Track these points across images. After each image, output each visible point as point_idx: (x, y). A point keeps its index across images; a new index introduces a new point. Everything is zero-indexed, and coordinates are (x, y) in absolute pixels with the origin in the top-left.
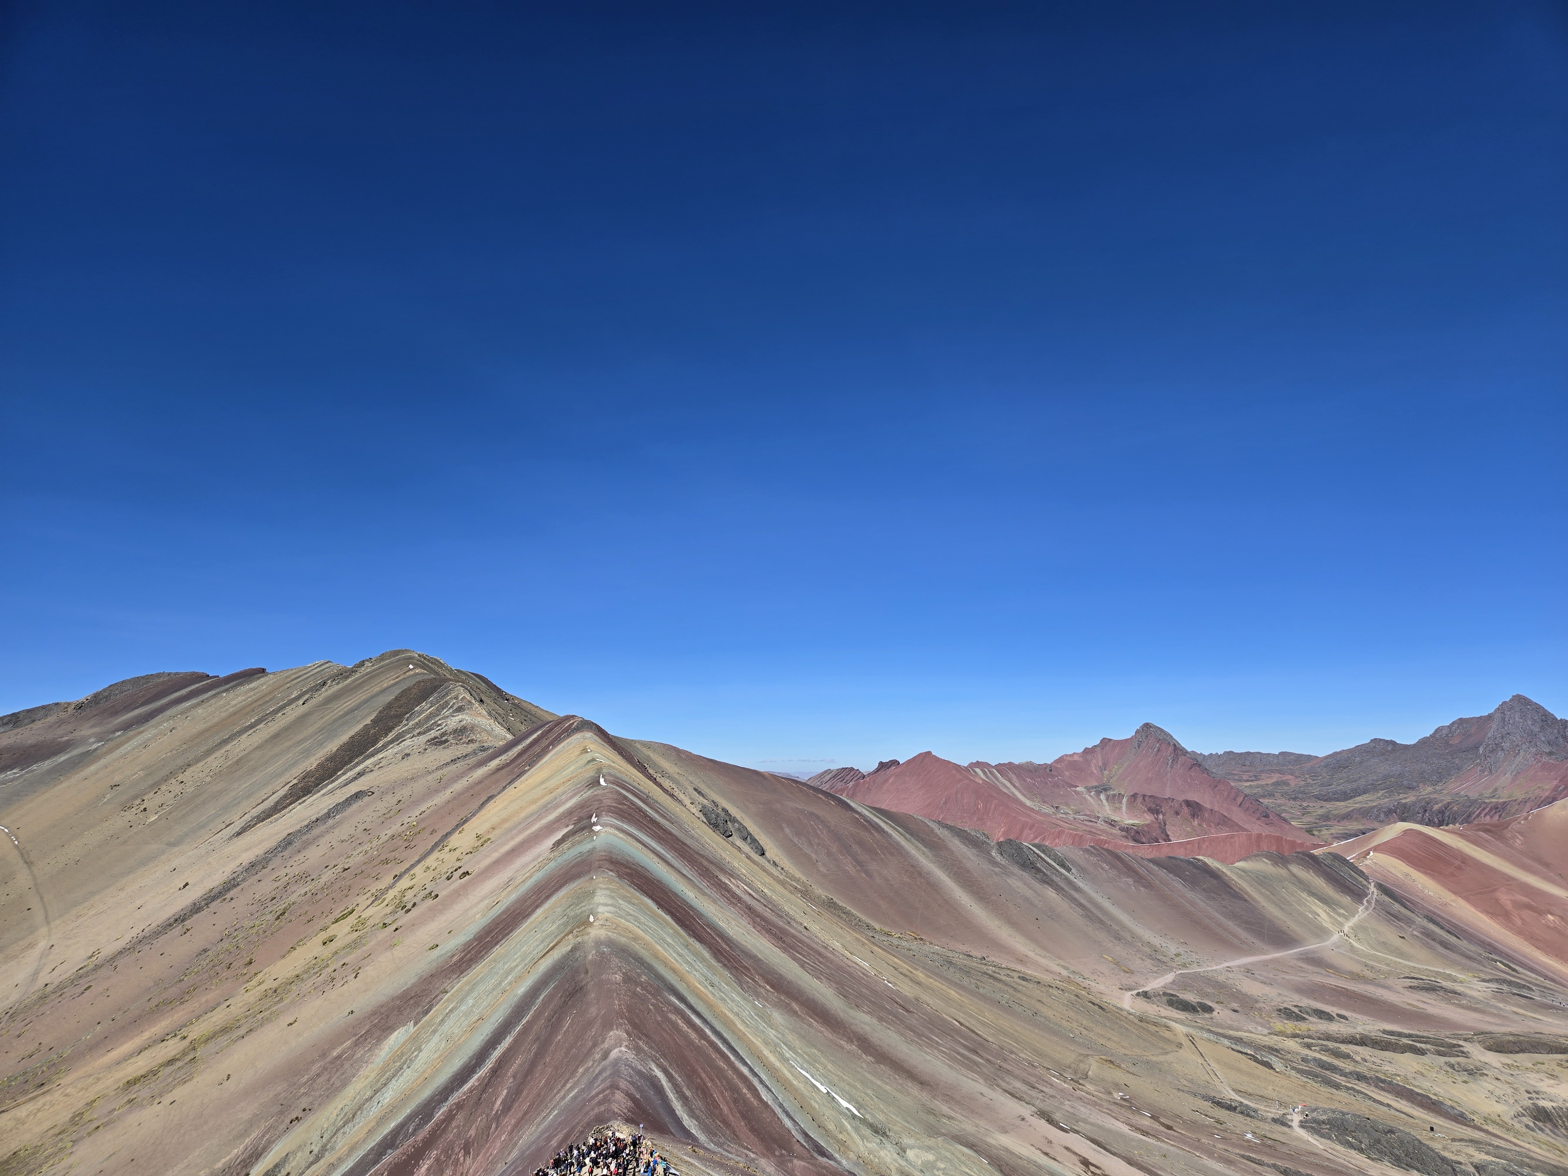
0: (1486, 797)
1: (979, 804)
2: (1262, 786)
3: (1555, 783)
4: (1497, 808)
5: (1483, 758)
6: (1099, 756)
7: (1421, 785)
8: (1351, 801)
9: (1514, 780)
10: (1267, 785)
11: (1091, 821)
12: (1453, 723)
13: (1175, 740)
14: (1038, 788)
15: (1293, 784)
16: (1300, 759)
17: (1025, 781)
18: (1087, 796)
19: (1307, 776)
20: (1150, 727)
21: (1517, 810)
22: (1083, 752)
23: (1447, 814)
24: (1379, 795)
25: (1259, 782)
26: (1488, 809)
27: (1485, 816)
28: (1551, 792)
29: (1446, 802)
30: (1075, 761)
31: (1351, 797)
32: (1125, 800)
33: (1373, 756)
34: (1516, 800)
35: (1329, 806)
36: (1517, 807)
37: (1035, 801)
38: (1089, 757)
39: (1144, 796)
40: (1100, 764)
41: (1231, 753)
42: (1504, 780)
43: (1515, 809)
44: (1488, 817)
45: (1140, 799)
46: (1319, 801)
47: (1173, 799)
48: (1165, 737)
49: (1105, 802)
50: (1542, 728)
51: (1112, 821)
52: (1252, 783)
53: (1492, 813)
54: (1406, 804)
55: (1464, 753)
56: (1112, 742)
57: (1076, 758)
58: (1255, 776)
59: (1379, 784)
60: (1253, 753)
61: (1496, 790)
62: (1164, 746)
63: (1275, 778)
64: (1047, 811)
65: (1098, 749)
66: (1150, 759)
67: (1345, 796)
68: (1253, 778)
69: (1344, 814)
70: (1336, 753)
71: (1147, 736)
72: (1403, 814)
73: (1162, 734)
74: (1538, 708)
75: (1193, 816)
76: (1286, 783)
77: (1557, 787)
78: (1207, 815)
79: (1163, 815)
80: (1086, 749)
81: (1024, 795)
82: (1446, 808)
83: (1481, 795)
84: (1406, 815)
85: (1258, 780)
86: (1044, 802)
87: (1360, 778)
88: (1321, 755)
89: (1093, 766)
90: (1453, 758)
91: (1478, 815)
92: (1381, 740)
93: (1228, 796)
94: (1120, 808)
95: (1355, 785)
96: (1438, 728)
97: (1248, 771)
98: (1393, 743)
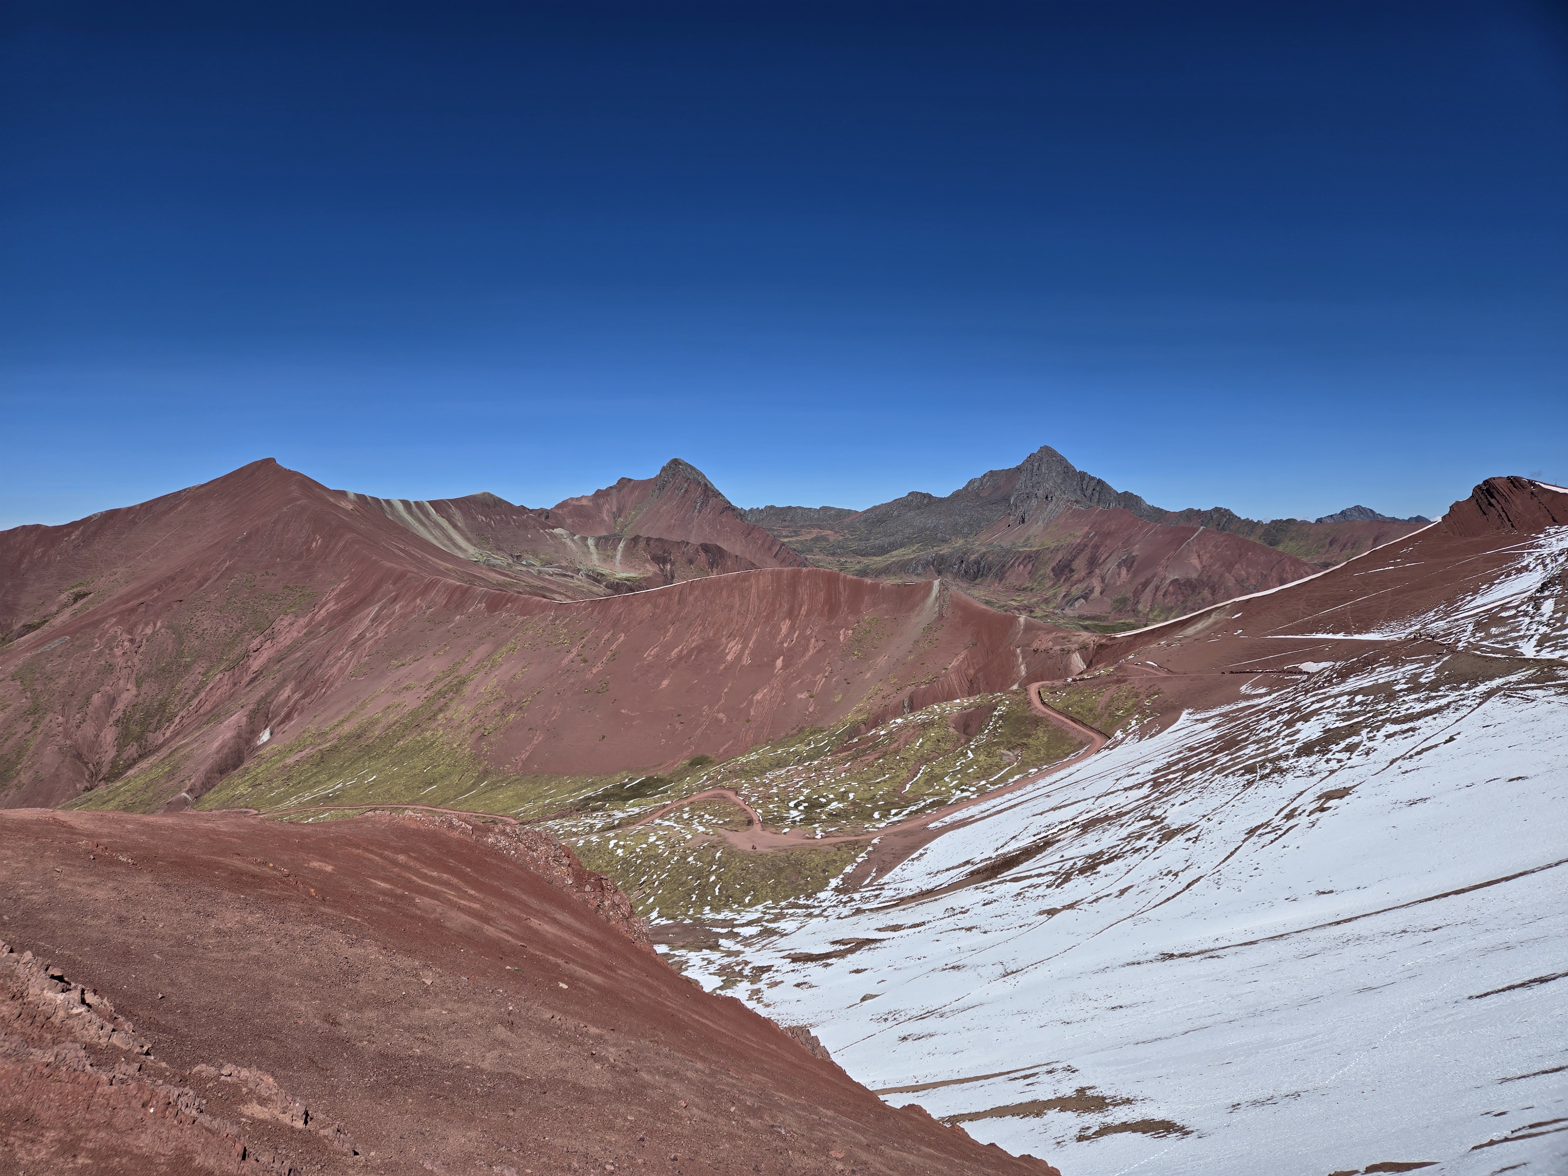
0: (1019, 546)
1: (314, 540)
2: (801, 543)
3: (1086, 529)
4: (1031, 557)
5: (1014, 508)
6: (614, 500)
7: (953, 538)
8: (888, 556)
9: (1045, 528)
10: (806, 540)
11: (565, 575)
12: (985, 475)
13: (707, 480)
14: (493, 529)
15: (831, 539)
16: (841, 514)
17: (475, 519)
18: (568, 542)
19: (846, 531)
20: (680, 464)
21: (1050, 558)
22: (594, 495)
23: (982, 565)
24: (915, 548)
25: (798, 538)
26: (1022, 558)
27: (1019, 566)
28: (1083, 539)
29: (982, 552)
30: (582, 506)
31: (888, 552)
32: (622, 545)
33: (910, 510)
34: (1049, 548)
35: (865, 561)
36: (1049, 555)
37: (484, 549)
38: (601, 501)
39: (648, 539)
40: (614, 510)
41: (772, 507)
42: (1036, 528)
43: (1047, 557)
44: (1022, 566)
45: (642, 544)
46: (857, 557)
47: (688, 543)
48: (696, 476)
49: (592, 548)
50: (1064, 480)
51: (599, 574)
52: (791, 539)
53: (1026, 562)
54: (943, 554)
55: (994, 505)
56: (632, 483)
57: (584, 502)
58: (795, 532)
59: (915, 538)
60: (794, 508)
61: (1028, 539)
62: (693, 486)
63: (815, 533)
64: (499, 562)
65: (614, 491)
66: (675, 502)
67: (882, 551)
68: (793, 534)
69: (882, 568)
70: (875, 508)
71: (674, 475)
72: (940, 565)
73: (694, 472)
74: (1062, 460)
75: (712, 565)
76: (824, 538)
77: (1088, 533)
78: (729, 563)
79: (672, 565)
80: (599, 491)
81: (468, 539)
82: (981, 559)
83: (1014, 544)
84: (943, 566)
85: (798, 535)
86: (499, 549)
87: (897, 532)
88: (861, 509)
89: (605, 512)
90: (984, 510)
91: (1012, 565)
92: (918, 493)
93: (763, 545)
94: (613, 557)
95: (892, 539)
96: (971, 481)
97: (788, 527)
98: (929, 496)
